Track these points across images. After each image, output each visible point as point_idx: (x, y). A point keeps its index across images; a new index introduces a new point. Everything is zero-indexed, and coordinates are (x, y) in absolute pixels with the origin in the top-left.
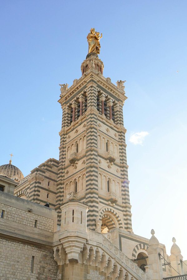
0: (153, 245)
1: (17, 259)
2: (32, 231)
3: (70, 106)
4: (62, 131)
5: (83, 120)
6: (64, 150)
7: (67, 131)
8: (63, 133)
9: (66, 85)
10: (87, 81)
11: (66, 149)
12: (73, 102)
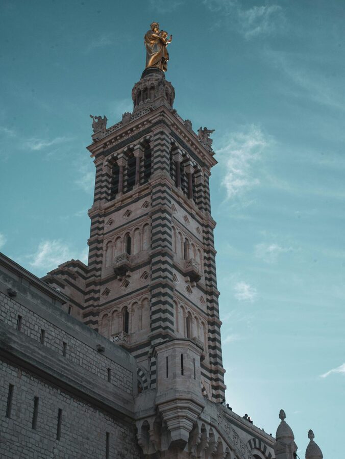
0: (284, 437)
1: (86, 433)
2: (104, 387)
3: (113, 162)
4: (94, 208)
5: (143, 193)
6: (100, 246)
7: (105, 209)
8: (97, 212)
9: (103, 118)
10: (153, 121)
11: (104, 245)
12: (120, 154)
